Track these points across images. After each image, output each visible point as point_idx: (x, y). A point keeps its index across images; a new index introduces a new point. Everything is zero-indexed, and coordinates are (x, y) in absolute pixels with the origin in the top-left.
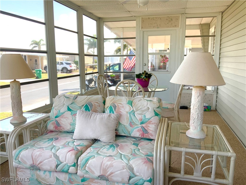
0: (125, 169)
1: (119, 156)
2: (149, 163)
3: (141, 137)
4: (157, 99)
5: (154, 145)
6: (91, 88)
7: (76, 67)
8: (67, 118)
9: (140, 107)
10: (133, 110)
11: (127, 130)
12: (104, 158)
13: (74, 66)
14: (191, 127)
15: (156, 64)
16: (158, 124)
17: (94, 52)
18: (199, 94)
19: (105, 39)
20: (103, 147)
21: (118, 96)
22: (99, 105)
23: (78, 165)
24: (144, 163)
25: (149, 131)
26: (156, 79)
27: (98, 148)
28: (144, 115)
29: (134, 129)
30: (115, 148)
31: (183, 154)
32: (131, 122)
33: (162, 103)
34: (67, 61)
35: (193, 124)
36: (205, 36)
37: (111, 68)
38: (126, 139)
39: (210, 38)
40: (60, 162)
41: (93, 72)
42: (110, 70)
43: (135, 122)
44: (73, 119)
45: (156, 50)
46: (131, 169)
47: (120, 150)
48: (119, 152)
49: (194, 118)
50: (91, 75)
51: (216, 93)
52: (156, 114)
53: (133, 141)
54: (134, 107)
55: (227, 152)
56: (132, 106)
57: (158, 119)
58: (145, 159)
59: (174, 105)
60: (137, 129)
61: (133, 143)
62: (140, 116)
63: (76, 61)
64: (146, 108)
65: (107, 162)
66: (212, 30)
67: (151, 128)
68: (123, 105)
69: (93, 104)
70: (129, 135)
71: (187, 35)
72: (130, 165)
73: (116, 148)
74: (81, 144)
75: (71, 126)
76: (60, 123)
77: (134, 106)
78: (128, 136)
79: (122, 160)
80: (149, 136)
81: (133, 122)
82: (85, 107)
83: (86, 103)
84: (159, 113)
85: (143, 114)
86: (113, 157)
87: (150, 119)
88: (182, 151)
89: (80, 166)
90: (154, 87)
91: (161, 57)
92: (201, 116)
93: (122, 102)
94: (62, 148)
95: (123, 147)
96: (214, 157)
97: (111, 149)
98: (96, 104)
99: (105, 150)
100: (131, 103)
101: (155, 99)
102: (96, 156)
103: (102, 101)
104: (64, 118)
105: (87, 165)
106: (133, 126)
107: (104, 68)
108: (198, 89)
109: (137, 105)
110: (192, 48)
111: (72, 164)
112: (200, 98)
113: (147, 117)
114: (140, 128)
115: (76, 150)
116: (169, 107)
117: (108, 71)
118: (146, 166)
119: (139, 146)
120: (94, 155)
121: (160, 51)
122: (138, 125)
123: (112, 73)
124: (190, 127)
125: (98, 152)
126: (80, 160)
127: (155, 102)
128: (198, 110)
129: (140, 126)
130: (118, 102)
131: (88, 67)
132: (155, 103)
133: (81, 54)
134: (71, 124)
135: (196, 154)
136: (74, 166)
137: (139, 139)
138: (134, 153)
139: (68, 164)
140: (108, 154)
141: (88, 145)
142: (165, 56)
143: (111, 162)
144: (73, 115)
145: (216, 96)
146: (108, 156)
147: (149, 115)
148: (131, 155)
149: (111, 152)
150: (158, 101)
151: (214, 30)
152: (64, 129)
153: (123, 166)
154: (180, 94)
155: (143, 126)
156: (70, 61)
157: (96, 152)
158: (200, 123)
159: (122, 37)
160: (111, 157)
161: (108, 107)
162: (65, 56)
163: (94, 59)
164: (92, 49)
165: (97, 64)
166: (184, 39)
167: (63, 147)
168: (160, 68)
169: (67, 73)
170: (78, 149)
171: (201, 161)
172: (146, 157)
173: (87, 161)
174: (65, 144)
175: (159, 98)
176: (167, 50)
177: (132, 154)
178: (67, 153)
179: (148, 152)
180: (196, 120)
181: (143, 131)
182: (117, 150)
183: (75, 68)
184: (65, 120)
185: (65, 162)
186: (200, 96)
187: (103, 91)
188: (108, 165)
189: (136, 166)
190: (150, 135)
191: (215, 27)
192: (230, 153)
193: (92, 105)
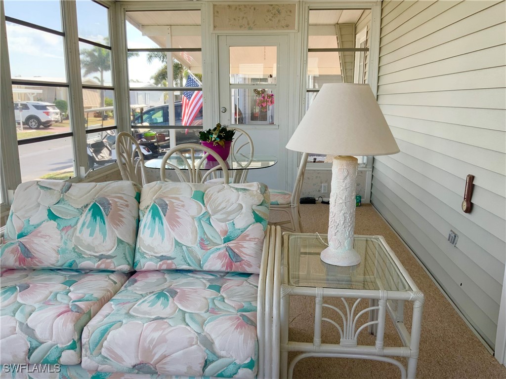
0: (194, 345)
1: (180, 316)
2: (247, 327)
3: (227, 271)
4: (258, 185)
5: (257, 287)
6: (101, 163)
7: (59, 115)
8: (48, 237)
9: (223, 205)
10: (207, 212)
11: (195, 257)
12: (145, 325)
13: (54, 114)
14: (331, 243)
15: (245, 109)
16: (261, 241)
17: (102, 81)
18: (346, 173)
19: (129, 50)
20: (141, 299)
21: (167, 180)
22: (126, 203)
23: (82, 344)
24: (237, 328)
25: (244, 257)
26: (249, 141)
27: (129, 302)
28: (232, 221)
29: (211, 254)
30: (168, 300)
31: (318, 300)
32: (202, 239)
33: (268, 194)
34: (38, 101)
35: (335, 237)
36: (347, 50)
37: (145, 117)
38: (193, 277)
39: (357, 54)
40: (37, 341)
41: (102, 125)
42: (142, 122)
43: (211, 238)
44: (62, 238)
45: (245, 79)
46: (208, 343)
47: (181, 303)
48: (177, 307)
49: (337, 225)
50: (99, 134)
51: (371, 169)
52: (258, 219)
53: (209, 280)
54: (209, 204)
55: (406, 291)
56: (204, 204)
57: (262, 228)
58: (238, 318)
59: (289, 197)
60: (217, 254)
61: (208, 284)
62: (223, 224)
63: (59, 102)
64: (235, 206)
65: (152, 333)
66: (361, 38)
67: (248, 249)
68: (182, 201)
69: (111, 202)
70: (198, 269)
71: (311, 47)
72: (205, 336)
73: (171, 299)
74: (87, 296)
75: (58, 255)
76: (32, 250)
77: (208, 202)
78: (196, 271)
79: (187, 325)
80: (244, 268)
81: (208, 239)
82: (92, 210)
83: (94, 201)
84: (262, 217)
85: (229, 221)
86: (165, 320)
87: (245, 229)
88: (316, 294)
89: (88, 346)
90: (247, 159)
91: (255, 95)
92: (351, 218)
93: (182, 194)
94: (41, 308)
95: (188, 296)
96: (381, 303)
97: (160, 302)
98: (117, 202)
99: (145, 307)
100: (200, 197)
101: (254, 187)
102: (124, 321)
103: (133, 194)
104: (42, 237)
105: (105, 343)
106: (209, 248)
107: (130, 118)
108: (344, 162)
109: (216, 200)
110: (319, 75)
111: (69, 344)
112: (348, 180)
113: (237, 227)
114: (223, 251)
115: (74, 311)
116: (281, 200)
117: (139, 123)
118: (242, 334)
119: (222, 290)
120: (119, 320)
121: (253, 79)
122: (219, 245)
123: (149, 129)
124: (329, 243)
125: (129, 312)
126: (88, 334)
127: (255, 193)
128: (346, 206)
129: (223, 245)
130: (171, 196)
131: (89, 116)
132: (255, 196)
133: (74, 85)
134: (58, 250)
135: (345, 298)
136: (73, 347)
137: (222, 274)
138: (214, 307)
139: (58, 345)
140: (151, 316)
141: (103, 297)
142: (263, 91)
143: (163, 332)
144: (63, 229)
145: (371, 176)
146: (154, 320)
147: (243, 220)
148: (205, 312)
149: (160, 309)
150: (261, 191)
151: (366, 36)
152: (41, 262)
153: (189, 338)
154: (303, 173)
155: (228, 247)
156: (44, 101)
157: (124, 311)
158: (349, 233)
159: (170, 47)
160: (161, 321)
161: (148, 206)
162: (33, 88)
163: (102, 96)
164: (98, 74)
165: (112, 107)
166: (305, 56)
167: (42, 305)
168: (254, 117)
169: (38, 128)
170: (81, 308)
171: (354, 313)
172: (239, 313)
173: (104, 333)
174: (47, 298)
175: (262, 184)
176: (267, 79)
177: (208, 311)
178: (55, 319)
179: (244, 302)
180: (341, 228)
181: (231, 258)
182: (174, 303)
183: (58, 117)
184: (43, 241)
185: (50, 341)
186: (348, 178)
187: (130, 170)
188: (154, 339)
189: (218, 336)
190: (246, 265)
191: (367, 32)
192: (412, 294)
193: (110, 204)
